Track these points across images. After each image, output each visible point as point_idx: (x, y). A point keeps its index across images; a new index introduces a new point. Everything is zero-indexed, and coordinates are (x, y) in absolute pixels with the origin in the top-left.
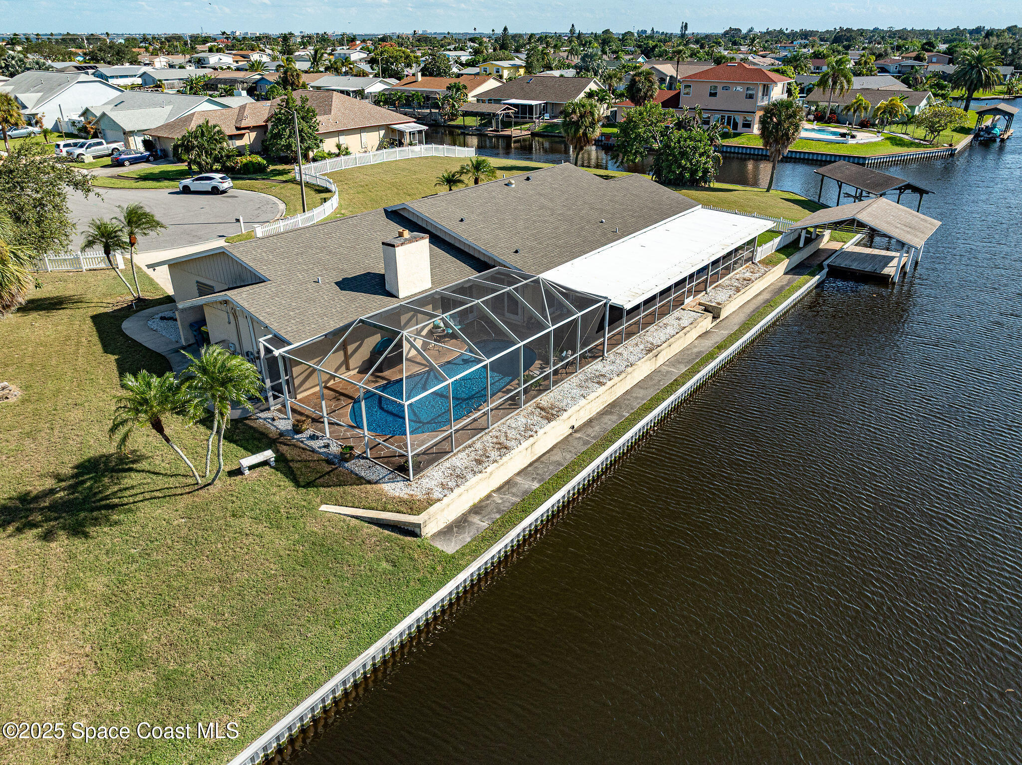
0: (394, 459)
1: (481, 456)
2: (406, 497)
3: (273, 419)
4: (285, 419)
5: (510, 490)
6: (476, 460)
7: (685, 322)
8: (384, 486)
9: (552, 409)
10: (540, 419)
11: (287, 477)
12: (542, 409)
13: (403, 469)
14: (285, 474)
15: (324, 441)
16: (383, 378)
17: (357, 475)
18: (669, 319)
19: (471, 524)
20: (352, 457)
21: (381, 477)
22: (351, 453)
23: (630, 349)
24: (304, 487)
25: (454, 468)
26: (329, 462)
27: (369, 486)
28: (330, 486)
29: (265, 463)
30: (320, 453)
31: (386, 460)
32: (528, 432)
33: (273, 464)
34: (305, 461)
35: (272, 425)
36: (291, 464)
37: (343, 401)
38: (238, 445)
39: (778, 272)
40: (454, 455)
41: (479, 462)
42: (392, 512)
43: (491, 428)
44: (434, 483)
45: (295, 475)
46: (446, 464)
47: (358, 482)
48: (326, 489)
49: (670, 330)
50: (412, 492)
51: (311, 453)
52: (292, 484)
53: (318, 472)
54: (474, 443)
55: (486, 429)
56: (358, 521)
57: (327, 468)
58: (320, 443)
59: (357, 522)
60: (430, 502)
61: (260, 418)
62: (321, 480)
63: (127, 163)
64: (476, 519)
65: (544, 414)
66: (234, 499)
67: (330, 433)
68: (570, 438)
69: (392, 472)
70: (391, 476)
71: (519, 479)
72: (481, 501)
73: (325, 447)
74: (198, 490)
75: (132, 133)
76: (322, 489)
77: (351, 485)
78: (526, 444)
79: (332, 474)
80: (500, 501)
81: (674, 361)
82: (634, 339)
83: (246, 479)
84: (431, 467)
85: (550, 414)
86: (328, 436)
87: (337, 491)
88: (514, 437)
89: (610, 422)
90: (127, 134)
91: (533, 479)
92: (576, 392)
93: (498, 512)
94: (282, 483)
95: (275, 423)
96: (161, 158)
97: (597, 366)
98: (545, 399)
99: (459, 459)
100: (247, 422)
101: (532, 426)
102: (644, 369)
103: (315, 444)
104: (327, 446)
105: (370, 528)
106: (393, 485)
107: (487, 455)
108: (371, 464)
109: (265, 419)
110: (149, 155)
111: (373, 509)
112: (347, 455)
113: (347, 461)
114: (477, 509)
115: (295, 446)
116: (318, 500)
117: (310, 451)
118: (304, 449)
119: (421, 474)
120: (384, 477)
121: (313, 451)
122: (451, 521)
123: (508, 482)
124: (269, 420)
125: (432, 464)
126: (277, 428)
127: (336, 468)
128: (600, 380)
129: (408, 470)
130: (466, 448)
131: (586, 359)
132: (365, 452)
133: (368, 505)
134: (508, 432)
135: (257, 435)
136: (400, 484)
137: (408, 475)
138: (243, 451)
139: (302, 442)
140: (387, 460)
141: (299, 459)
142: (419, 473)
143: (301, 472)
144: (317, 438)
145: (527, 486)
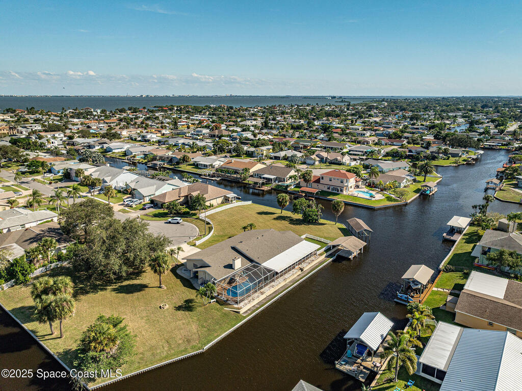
4: (216, 294)
5: (254, 307)
6: (249, 301)
7: (294, 273)
8: (234, 305)
10: (260, 294)
13: (237, 303)
14: (218, 303)
16: (232, 285)
17: (229, 303)
18: (291, 272)
23: (281, 279)
24: (221, 305)
26: (224, 301)
27: (232, 305)
29: (214, 301)
32: (258, 297)
33: (216, 302)
34: (221, 301)
39: (323, 257)
42: (235, 309)
44: (242, 305)
45: (220, 303)
46: (244, 302)
49: (290, 275)
50: (238, 307)
52: (219, 305)
53: (223, 303)
54: (248, 298)
55: (251, 296)
59: (230, 311)
60: (241, 308)
66: (211, 307)
68: (266, 298)
69: (235, 303)
71: (256, 305)
72: (249, 308)
74: (205, 305)
77: (229, 305)
78: (258, 299)
79: (225, 303)
80: (252, 308)
81: (290, 282)
82: (281, 277)
83: (212, 304)
84: (241, 302)
85: (262, 293)
86: (224, 297)
87: (227, 306)
88: (256, 298)
89: (274, 295)
92: (268, 289)
97: (273, 283)
98: (262, 290)
99: (246, 301)
102: (283, 284)
104: (224, 299)
105: (232, 312)
107: (251, 301)
108: (231, 302)
111: (233, 309)
112: (227, 300)
114: (249, 310)
116: (224, 307)
118: (220, 299)
119: (240, 304)
121: (222, 299)
122: (244, 311)
123: (254, 305)
128: (273, 286)
131: (270, 282)
132: (230, 300)
133: (231, 308)
134: (255, 296)
136: (236, 305)
138: (211, 299)
140: (234, 301)
144: (222, 297)
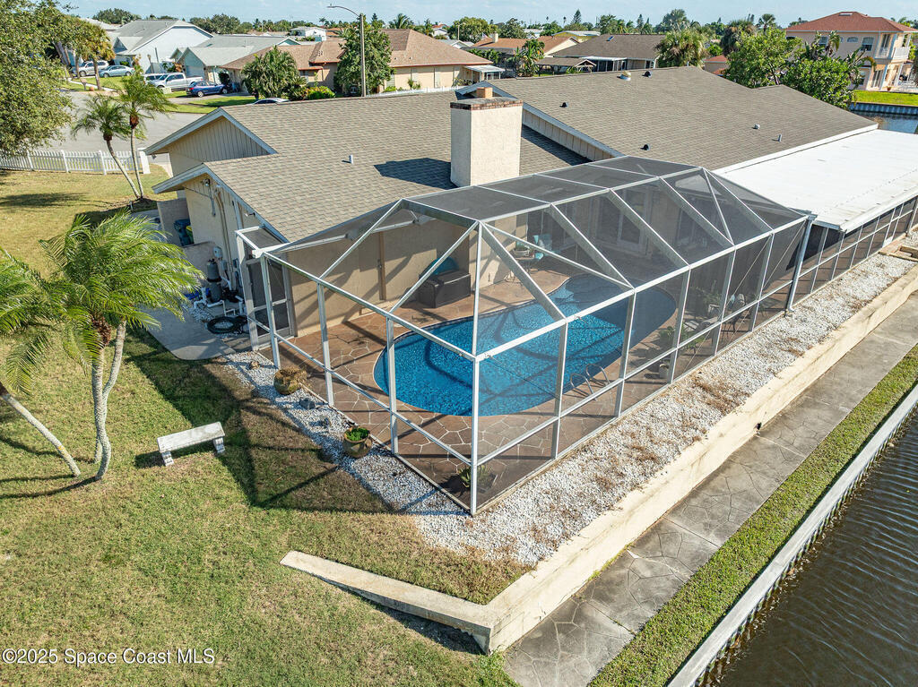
0: (442, 461)
1: (607, 471)
2: (461, 552)
3: (250, 367)
4: (270, 367)
5: (665, 548)
6: (599, 480)
8: (417, 519)
9: (724, 390)
10: (705, 407)
11: (238, 480)
12: (705, 388)
13: (456, 485)
14: (234, 472)
15: (323, 413)
16: (435, 316)
17: (368, 488)
18: (868, 266)
19: (592, 625)
20: (365, 450)
21: (414, 498)
22: (362, 444)
23: (823, 302)
24: (262, 505)
25: (556, 493)
26: (322, 455)
27: (387, 518)
28: (313, 509)
29: (208, 446)
30: (310, 436)
31: (427, 461)
32: (689, 431)
33: (221, 449)
34: (280, 449)
35: (246, 375)
36: (253, 453)
37: (369, 346)
38: (176, 406)
40: (556, 465)
41: (605, 485)
42: (428, 587)
43: (621, 415)
44: (519, 523)
45: (254, 476)
46: (542, 481)
47: (367, 505)
48: (304, 515)
49: (875, 281)
50: (472, 542)
51: (295, 433)
52: (242, 495)
53: (297, 475)
54: (591, 443)
55: (612, 417)
56: (355, 600)
57: (316, 467)
58: (315, 415)
59: (352, 602)
60: (511, 572)
61: (231, 362)
62: (299, 493)
63: (200, 94)
64: (600, 614)
65: (712, 398)
66: (123, 517)
67: (336, 398)
68: (756, 446)
69: (437, 489)
70: (433, 499)
71: (677, 524)
72: (609, 568)
73: (321, 424)
74: (68, 489)
75: (211, 68)
76: (296, 513)
77: (354, 511)
78: (689, 454)
79: (321, 481)
80: (648, 574)
83: (163, 475)
84: (512, 488)
85: (723, 400)
86: (331, 403)
87: (324, 522)
88: (665, 438)
90: (208, 69)
91: (708, 527)
92: (756, 362)
93: (648, 600)
94: (225, 492)
95: (251, 373)
96: (235, 91)
97: (776, 324)
98: (708, 370)
99: (566, 475)
100: (208, 367)
101: (694, 420)
103: (306, 417)
104: (324, 423)
105: (380, 622)
106: (434, 520)
107: (619, 470)
108: (398, 468)
109: (237, 365)
110: (224, 88)
111: (390, 575)
112: (356, 444)
113: (355, 457)
114: (601, 588)
115: (271, 417)
116: (284, 540)
117: (294, 429)
118: (284, 424)
119: (494, 502)
120: (419, 500)
121: (300, 430)
122: (548, 613)
123: (657, 528)
124: (243, 367)
125: (514, 480)
126: (252, 382)
127: (333, 470)
128: (793, 347)
129: (469, 489)
130: (577, 451)
132: (389, 442)
133: (380, 565)
134: (653, 426)
135: (214, 390)
136: (452, 520)
137: (469, 504)
138: (180, 418)
139: (285, 410)
141: (271, 443)
142: (489, 498)
143: (267, 470)
144: (312, 406)
145: (697, 542)
